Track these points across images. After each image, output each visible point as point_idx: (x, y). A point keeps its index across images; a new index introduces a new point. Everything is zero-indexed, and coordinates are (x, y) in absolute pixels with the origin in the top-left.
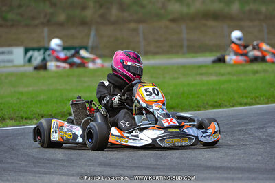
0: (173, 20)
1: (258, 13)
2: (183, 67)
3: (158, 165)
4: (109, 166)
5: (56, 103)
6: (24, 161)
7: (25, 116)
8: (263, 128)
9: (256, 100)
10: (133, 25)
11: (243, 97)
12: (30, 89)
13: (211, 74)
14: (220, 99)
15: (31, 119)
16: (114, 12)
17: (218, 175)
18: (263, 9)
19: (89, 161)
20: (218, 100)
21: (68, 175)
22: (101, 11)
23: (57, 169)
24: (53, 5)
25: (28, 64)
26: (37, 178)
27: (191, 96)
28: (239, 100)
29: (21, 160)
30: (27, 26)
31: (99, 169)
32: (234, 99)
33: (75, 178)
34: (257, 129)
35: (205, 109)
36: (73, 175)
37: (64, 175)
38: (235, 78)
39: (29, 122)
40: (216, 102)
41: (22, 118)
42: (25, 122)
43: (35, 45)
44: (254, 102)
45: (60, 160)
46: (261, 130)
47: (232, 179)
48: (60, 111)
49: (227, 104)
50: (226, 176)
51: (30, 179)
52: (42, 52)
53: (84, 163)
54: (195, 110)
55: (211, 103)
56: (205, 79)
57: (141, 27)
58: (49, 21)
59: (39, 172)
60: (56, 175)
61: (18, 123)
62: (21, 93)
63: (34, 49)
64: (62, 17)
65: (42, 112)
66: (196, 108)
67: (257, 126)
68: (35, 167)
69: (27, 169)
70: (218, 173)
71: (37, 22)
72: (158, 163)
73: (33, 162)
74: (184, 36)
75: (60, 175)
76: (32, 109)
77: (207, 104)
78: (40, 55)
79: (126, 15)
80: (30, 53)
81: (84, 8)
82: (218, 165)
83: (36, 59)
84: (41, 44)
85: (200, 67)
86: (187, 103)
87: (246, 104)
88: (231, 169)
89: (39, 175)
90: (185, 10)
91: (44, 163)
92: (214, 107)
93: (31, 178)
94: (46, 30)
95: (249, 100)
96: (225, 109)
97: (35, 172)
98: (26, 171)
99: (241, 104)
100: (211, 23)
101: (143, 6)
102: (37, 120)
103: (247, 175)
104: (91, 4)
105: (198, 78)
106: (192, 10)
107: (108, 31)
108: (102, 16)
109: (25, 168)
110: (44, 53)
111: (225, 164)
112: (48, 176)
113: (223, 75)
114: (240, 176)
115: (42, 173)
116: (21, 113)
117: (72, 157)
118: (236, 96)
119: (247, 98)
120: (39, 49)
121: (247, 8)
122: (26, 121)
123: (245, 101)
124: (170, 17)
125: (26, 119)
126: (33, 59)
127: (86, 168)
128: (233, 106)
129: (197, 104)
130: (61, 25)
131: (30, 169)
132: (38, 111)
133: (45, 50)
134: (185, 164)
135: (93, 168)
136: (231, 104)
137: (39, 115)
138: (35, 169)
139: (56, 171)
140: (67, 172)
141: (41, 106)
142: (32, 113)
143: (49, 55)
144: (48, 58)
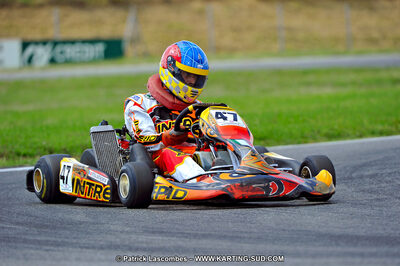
2: (278, 72)
3: (242, 232)
4: (161, 232)
5: (74, 130)
6: (22, 224)
7: (23, 151)
9: (397, 127)
11: (376, 121)
12: (31, 107)
14: (340, 126)
17: (339, 249)
20: (336, 127)
21: (93, 248)
23: (75, 238)
25: (27, 66)
27: (292, 120)
28: (370, 127)
29: (18, 223)
30: (25, 5)
31: (143, 239)
32: (362, 125)
33: (104, 252)
35: (315, 140)
36: (102, 248)
37: (87, 248)
38: (363, 90)
40: (332, 129)
41: (18, 154)
42: (22, 160)
43: (37, 36)
44: (394, 129)
45: (81, 223)
47: (362, 255)
48: (78, 142)
49: (350, 132)
51: (32, 255)
52: (49, 47)
54: (299, 143)
55: (325, 130)
56: (315, 91)
59: (47, 243)
60: (74, 247)
61: (11, 162)
62: (17, 114)
63: (36, 43)
65: (50, 145)
66: (301, 140)
68: (40, 234)
69: (27, 237)
70: (338, 245)
75: (81, 247)
76: (36, 139)
77: (319, 132)
80: (30, 50)
82: (337, 231)
85: (305, 72)
86: (286, 130)
87: (381, 133)
89: (48, 248)
91: (54, 228)
92: (330, 137)
93: (32, 251)
94: (56, 13)
95: (386, 127)
96: (348, 141)
97: (40, 243)
98: (25, 241)
99: (373, 133)
103: (384, 249)
109: (23, 237)
110: (53, 49)
111: (350, 231)
112: (60, 248)
114: (374, 250)
115: (52, 245)
116: (17, 147)
118: (366, 122)
119: (382, 123)
120: (44, 43)
122: (25, 160)
123: (379, 127)
125: (25, 156)
126: (34, 58)
127: (123, 236)
128: (361, 136)
131: (31, 238)
132: (44, 143)
133: (55, 43)
134: (284, 230)
135: (134, 237)
136: (358, 134)
137: (45, 149)
138: (39, 238)
139: (75, 241)
140: (92, 242)
141: (48, 135)
142: (35, 146)
143: (62, 53)
144: (59, 58)
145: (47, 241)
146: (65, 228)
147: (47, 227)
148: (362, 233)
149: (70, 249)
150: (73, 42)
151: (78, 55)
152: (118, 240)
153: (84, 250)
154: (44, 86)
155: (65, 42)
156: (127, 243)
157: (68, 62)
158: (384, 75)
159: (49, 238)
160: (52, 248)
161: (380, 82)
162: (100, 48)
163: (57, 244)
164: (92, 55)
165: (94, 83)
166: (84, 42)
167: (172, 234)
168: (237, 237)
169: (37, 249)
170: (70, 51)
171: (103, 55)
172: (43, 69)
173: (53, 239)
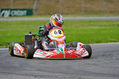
2: (82, 21)
3: (67, 71)
4: (42, 71)
5: (16, 38)
9: (118, 40)
11: (112, 38)
12: (3, 30)
13: (96, 25)
14: (100, 39)
15: (3, 45)
17: (98, 78)
19: (32, 68)
20: (99, 39)
21: (21, 75)
23: (15, 71)
25: (2, 17)
26: (4, 76)
27: (85, 36)
28: (110, 40)
31: (37, 73)
32: (107, 39)
35: (92, 43)
36: (23, 75)
37: (19, 75)
38: (108, 28)
39: (2, 47)
40: (98, 40)
43: (6, 8)
44: (117, 40)
49: (104, 41)
52: (9, 11)
53: (29, 69)
55: (95, 40)
56: (93, 28)
59: (6, 73)
60: (14, 74)
63: (5, 10)
65: (8, 42)
66: (88, 43)
70: (98, 76)
72: (67, 70)
73: (3, 67)
74: (83, 5)
75: (17, 75)
76: (3, 40)
77: (93, 40)
78: (8, 13)
80: (3, 12)
83: (6, 15)
84: (9, 7)
85: (90, 21)
86: (83, 40)
87: (113, 42)
88: (104, 74)
89: (6, 74)
91: (8, 68)
92: (97, 42)
93: (1, 75)
95: (115, 40)
96: (103, 44)
99: (111, 41)
102: (6, 46)
105: (89, 27)
110: (11, 12)
112: (10, 75)
113: (102, 26)
115: (8, 73)
118: (108, 38)
119: (114, 38)
120: (8, 10)
123: (113, 40)
126: (5, 15)
127: (30, 71)
128: (107, 42)
129: (88, 41)
131: (1, 71)
132: (6, 41)
133: (11, 10)
135: (33, 72)
136: (106, 41)
137: (7, 43)
138: (4, 71)
139: (15, 72)
140: (20, 73)
141: (8, 39)
142: (3, 42)
143: (13, 13)
144: (12, 14)
145: (6, 72)
146: (12, 68)
147: (6, 67)
148: (106, 73)
149: (14, 75)
150: (17, 10)
151: (18, 14)
153: (18, 75)
154: (7, 24)
155: (14, 10)
156: (31, 74)
157: (15, 16)
158: (115, 23)
160: (7, 74)
161: (114, 25)
162: (25, 12)
163: (9, 73)
164: (23, 14)
165: (23, 23)
166: (20, 10)
167: (46, 71)
169: (3, 75)
170: (16, 13)
171: (26, 14)
172: (7, 18)
173: (8, 72)
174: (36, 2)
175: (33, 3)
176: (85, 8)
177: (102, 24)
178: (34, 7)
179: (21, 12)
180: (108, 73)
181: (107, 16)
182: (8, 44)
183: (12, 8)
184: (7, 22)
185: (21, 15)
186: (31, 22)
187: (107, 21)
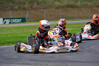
0: (56, 8)
1: (87, 5)
4: (33, 61)
5: (14, 38)
6: (3, 59)
7: (3, 43)
8: (89, 47)
10: (42, 10)
12: (5, 33)
13: (70, 27)
15: (5, 44)
16: (35, 5)
17: (73, 64)
18: (89, 4)
19: (26, 59)
21: (18, 64)
22: (31, 5)
24: (13, 3)
25: (4, 24)
26: (7, 65)
30: (4, 10)
31: (29, 62)
33: (21, 65)
34: (87, 47)
36: (20, 64)
37: (17, 64)
38: (79, 29)
39: (5, 45)
41: (2, 44)
42: (3, 45)
43: (7, 17)
45: (16, 59)
46: (88, 48)
47: (78, 65)
48: (15, 41)
50: (75, 64)
53: (24, 60)
57: (45, 10)
58: (12, 9)
59: (8, 63)
60: (14, 64)
61: (0, 45)
62: (2, 35)
63: (6, 19)
64: (16, 7)
65: (9, 41)
67: (87, 46)
68: (7, 61)
69: (4, 62)
70: (72, 63)
71: (7, 9)
73: (6, 59)
74: (60, 14)
75: (16, 64)
76: (6, 40)
78: (8, 21)
79: (39, 6)
80: (5, 20)
81: (24, 4)
82: (72, 60)
83: (7, 22)
84: (9, 17)
88: (77, 61)
90: (61, 4)
93: (5, 65)
94: (11, 12)
97: (7, 63)
98: (3, 63)
100: (70, 9)
101: (45, 3)
102: (7, 44)
103: (83, 64)
104: (27, 2)
106: (63, 4)
107: (33, 12)
108: (31, 7)
110: (10, 20)
111: (75, 60)
112: (11, 64)
113: (74, 28)
114: (81, 64)
116: (2, 42)
117: (20, 57)
120: (8, 19)
121: (83, 3)
122: (4, 45)
124: (56, 7)
125: (4, 44)
127: (25, 61)
130: (16, 10)
131: (5, 62)
133: (11, 19)
134: (60, 60)
135: (27, 61)
138: (7, 62)
139: (14, 62)
141: (9, 39)
142: (6, 42)
144: (11, 22)
146: (12, 60)
148: (78, 60)
150: (14, 19)
152: (24, 62)
154: (8, 28)
156: (26, 63)
157: (13, 23)
159: (9, 62)
162: (21, 20)
163: (10, 63)
164: (19, 21)
165: (19, 28)
166: (17, 19)
168: (50, 61)
170: (14, 21)
171: (21, 21)
172: (8, 25)
174: (27, 13)
175: (26, 14)
176: (62, 15)
177: (74, 26)
178: (27, 16)
179: (17, 20)
180: (79, 60)
181: (78, 21)
182: (9, 43)
183: (11, 17)
184: (8, 27)
185: (17, 22)
186: (25, 27)
187: (78, 24)
